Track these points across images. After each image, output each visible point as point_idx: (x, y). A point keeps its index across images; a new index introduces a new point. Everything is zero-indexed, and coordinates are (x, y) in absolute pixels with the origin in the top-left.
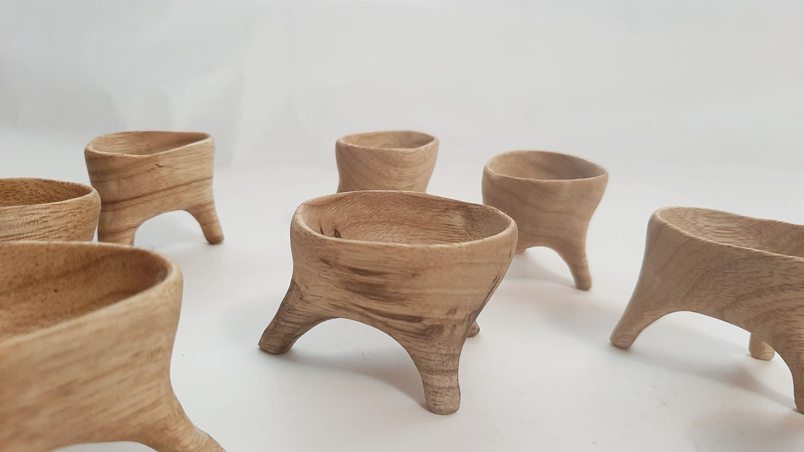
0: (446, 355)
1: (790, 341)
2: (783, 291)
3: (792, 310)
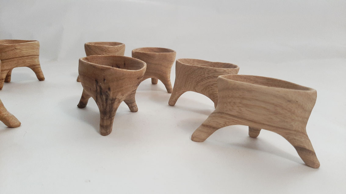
1: (214, 96)
2: (208, 79)
3: (212, 85)
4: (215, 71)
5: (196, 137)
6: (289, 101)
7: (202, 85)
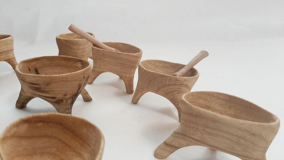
0: (65, 108)
1: (175, 101)
2: (169, 86)
3: (173, 91)
4: (177, 79)
5: (158, 154)
6: (253, 134)
7: (164, 91)
